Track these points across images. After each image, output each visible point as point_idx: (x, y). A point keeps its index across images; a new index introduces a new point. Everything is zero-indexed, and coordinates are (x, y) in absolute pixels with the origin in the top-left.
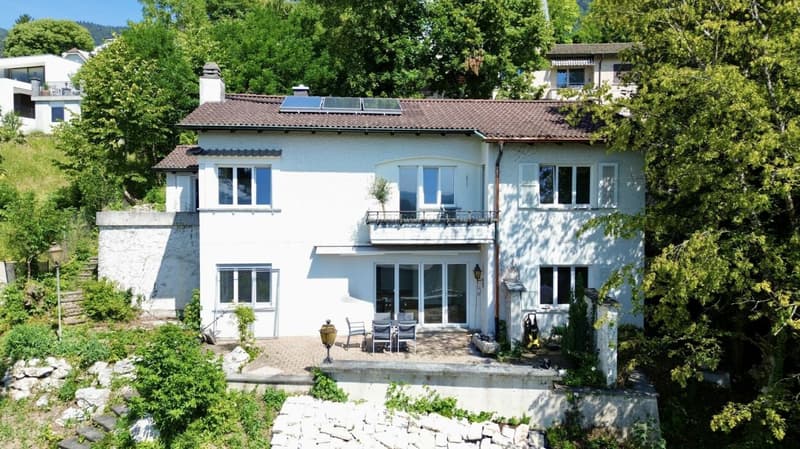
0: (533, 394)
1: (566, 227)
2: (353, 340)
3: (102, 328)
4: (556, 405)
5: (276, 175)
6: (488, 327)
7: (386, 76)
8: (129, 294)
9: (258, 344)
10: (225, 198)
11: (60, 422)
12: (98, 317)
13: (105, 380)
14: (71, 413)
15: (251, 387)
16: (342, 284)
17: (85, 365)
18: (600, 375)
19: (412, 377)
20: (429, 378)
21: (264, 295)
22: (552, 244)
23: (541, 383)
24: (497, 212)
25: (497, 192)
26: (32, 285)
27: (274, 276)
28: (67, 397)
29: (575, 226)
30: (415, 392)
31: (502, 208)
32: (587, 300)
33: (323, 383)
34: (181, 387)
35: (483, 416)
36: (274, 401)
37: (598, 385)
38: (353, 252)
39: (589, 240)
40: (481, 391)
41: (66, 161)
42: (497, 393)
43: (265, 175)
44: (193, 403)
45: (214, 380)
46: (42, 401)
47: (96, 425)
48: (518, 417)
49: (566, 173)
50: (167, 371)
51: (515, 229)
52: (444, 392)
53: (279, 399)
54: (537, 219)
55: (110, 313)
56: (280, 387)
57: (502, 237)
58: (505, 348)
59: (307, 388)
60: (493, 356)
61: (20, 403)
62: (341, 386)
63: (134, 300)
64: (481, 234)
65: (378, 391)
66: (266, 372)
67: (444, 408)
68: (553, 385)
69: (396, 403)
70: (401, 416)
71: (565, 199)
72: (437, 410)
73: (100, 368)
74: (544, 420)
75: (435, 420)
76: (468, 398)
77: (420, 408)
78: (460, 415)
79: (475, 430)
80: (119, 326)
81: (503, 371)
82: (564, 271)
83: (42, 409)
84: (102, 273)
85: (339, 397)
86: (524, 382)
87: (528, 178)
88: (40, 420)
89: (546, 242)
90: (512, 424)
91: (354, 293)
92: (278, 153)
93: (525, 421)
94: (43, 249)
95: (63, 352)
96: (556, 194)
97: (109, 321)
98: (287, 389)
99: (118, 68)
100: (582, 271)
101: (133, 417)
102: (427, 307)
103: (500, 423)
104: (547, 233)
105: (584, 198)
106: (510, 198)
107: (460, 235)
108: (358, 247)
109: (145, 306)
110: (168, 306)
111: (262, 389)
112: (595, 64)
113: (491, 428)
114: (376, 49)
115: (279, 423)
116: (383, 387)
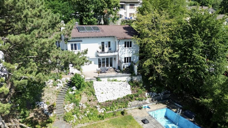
0: (127, 77)
1: (128, 51)
4: (129, 78)
5: (81, 45)
6: (117, 67)
7: (87, 13)
10: (72, 49)
11: (56, 89)
13: (61, 82)
14: (58, 88)
15: (87, 81)
17: (55, 80)
18: (135, 74)
19: (111, 77)
20: (113, 77)
22: (126, 53)
23: (128, 76)
25: (118, 46)
28: (55, 85)
29: (129, 51)
30: (111, 79)
31: (119, 49)
32: (133, 64)
33: (99, 79)
35: (120, 81)
37: (135, 75)
38: (95, 57)
39: (131, 53)
42: (122, 78)
43: (79, 45)
47: (64, 89)
48: (125, 80)
49: (128, 42)
51: (120, 52)
52: (115, 78)
53: (92, 82)
54: (124, 50)
56: (92, 80)
58: (121, 71)
59: (96, 80)
60: (119, 72)
62: (101, 79)
64: (116, 53)
65: (106, 79)
66: (89, 78)
68: (129, 76)
69: (109, 80)
70: (110, 82)
71: (128, 47)
72: (115, 81)
73: (58, 80)
74: (128, 80)
75: (114, 82)
76: (118, 79)
77: (112, 81)
78: (117, 81)
79: (120, 83)
81: (122, 75)
82: (128, 58)
83: (52, 88)
85: (101, 81)
86: (126, 76)
87: (123, 44)
89: (125, 53)
90: (124, 81)
93: (126, 81)
96: (127, 46)
98: (93, 80)
100: (130, 58)
104: (125, 52)
105: (131, 46)
106: (120, 47)
107: (113, 54)
108: (96, 56)
111: (89, 81)
112: (126, 4)
113: (122, 82)
114: (85, 7)
115: (94, 85)
116: (107, 79)
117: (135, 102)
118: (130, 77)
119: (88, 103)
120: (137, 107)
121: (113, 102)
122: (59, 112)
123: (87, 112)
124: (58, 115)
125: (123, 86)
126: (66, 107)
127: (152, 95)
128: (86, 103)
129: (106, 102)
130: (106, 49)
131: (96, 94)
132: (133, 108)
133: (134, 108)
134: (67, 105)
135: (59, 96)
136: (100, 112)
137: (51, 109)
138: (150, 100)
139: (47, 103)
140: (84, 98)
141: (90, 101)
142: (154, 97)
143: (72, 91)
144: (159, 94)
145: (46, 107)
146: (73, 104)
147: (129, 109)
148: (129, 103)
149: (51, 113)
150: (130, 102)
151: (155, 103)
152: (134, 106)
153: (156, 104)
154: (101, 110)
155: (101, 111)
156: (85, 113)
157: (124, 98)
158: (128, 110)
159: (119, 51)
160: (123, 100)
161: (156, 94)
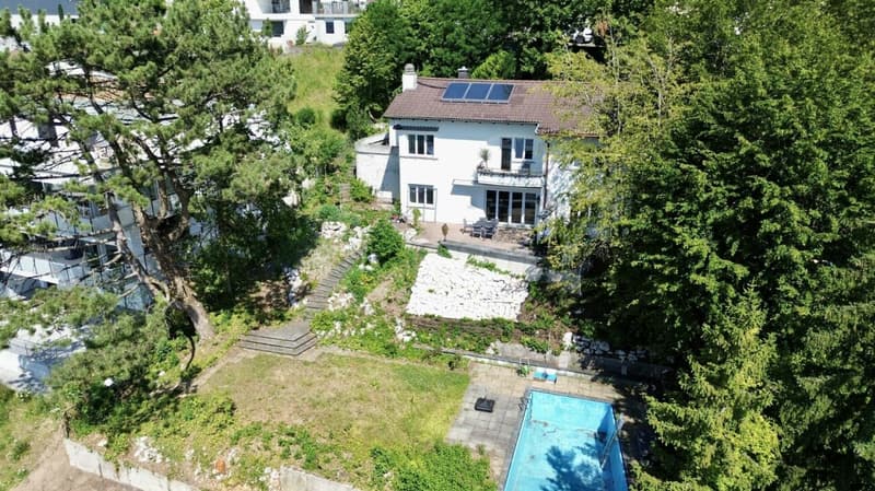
0: (528, 266)
2: (467, 229)
3: (359, 207)
4: (537, 272)
5: (435, 139)
8: (371, 189)
9: (424, 225)
10: (412, 150)
11: (344, 250)
12: (357, 200)
13: (360, 235)
14: (347, 247)
15: (414, 247)
16: (468, 199)
17: (352, 227)
19: (478, 252)
20: (485, 254)
21: (430, 201)
23: (532, 262)
24: (547, 171)
25: (547, 159)
26: (328, 181)
27: (435, 192)
28: (345, 240)
30: (480, 258)
31: (549, 167)
33: (443, 249)
34: (385, 245)
35: (507, 272)
36: (423, 254)
38: (471, 185)
40: (507, 262)
41: (337, 96)
42: (513, 263)
43: (431, 139)
44: (389, 251)
45: (399, 243)
46: (336, 241)
47: (357, 254)
48: (521, 274)
50: (381, 237)
51: (555, 178)
52: (491, 260)
53: (426, 253)
55: (363, 199)
56: (426, 249)
57: (548, 183)
59: (436, 251)
61: (328, 240)
62: (449, 251)
63: (373, 193)
64: (540, 182)
65: (464, 256)
66: (422, 241)
67: (490, 267)
68: (536, 263)
69: (471, 262)
70: (471, 267)
72: (487, 267)
73: (357, 229)
74: (529, 277)
75: (485, 271)
76: (501, 264)
77: (480, 265)
78: (496, 270)
79: (500, 277)
80: (367, 206)
81: (513, 254)
83: (336, 244)
84: (358, 176)
85: (449, 256)
86: (525, 260)
88: (336, 248)
90: (517, 277)
91: (474, 203)
92: (436, 129)
93: (524, 277)
94: (331, 161)
95: (343, 220)
97: (362, 203)
98: (429, 250)
99: (364, 40)
101: (369, 253)
102: (514, 207)
103: (512, 276)
106: (554, 161)
109: (379, 195)
110: (388, 195)
111: (419, 248)
113: (509, 278)
115: (422, 263)
116: (467, 255)
117: (516, 349)
118: (538, 270)
119: (384, 305)
120: (515, 365)
121: (446, 325)
122: (315, 305)
123: (369, 326)
124: (308, 309)
125: (503, 290)
126: (332, 298)
127: (587, 347)
128: (378, 304)
129: (426, 316)
130: (516, 164)
131: (413, 289)
132: (500, 362)
133: (506, 363)
134: (338, 295)
135: (338, 268)
136: (400, 336)
137: (304, 292)
138: (573, 359)
139: (305, 277)
140: (381, 291)
141: (390, 301)
142: (594, 354)
143: (368, 263)
144: (621, 353)
145: (297, 283)
146: (350, 295)
147: (486, 361)
148: (492, 344)
149: (298, 300)
150: (498, 342)
151: (590, 377)
152: (505, 358)
153: (593, 380)
154: (405, 333)
155: (403, 336)
156: (364, 326)
157: (483, 324)
158: (482, 362)
159: (550, 176)
160: (478, 329)
161: (607, 349)
